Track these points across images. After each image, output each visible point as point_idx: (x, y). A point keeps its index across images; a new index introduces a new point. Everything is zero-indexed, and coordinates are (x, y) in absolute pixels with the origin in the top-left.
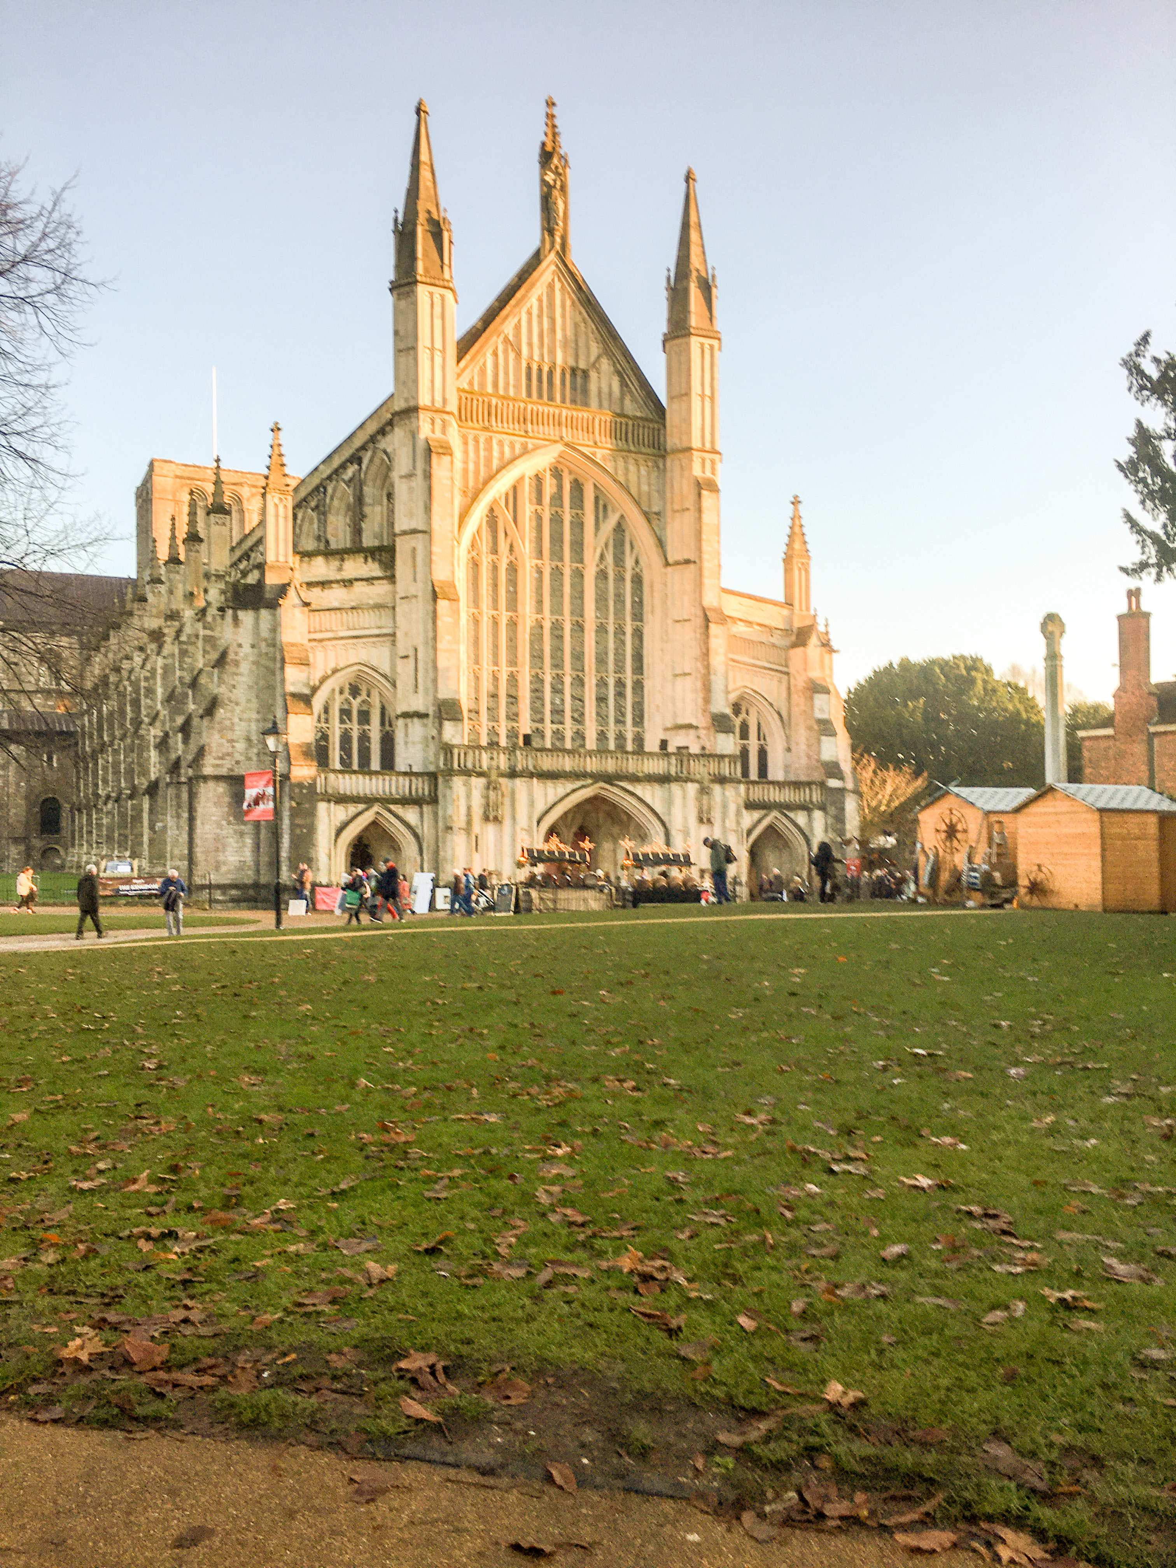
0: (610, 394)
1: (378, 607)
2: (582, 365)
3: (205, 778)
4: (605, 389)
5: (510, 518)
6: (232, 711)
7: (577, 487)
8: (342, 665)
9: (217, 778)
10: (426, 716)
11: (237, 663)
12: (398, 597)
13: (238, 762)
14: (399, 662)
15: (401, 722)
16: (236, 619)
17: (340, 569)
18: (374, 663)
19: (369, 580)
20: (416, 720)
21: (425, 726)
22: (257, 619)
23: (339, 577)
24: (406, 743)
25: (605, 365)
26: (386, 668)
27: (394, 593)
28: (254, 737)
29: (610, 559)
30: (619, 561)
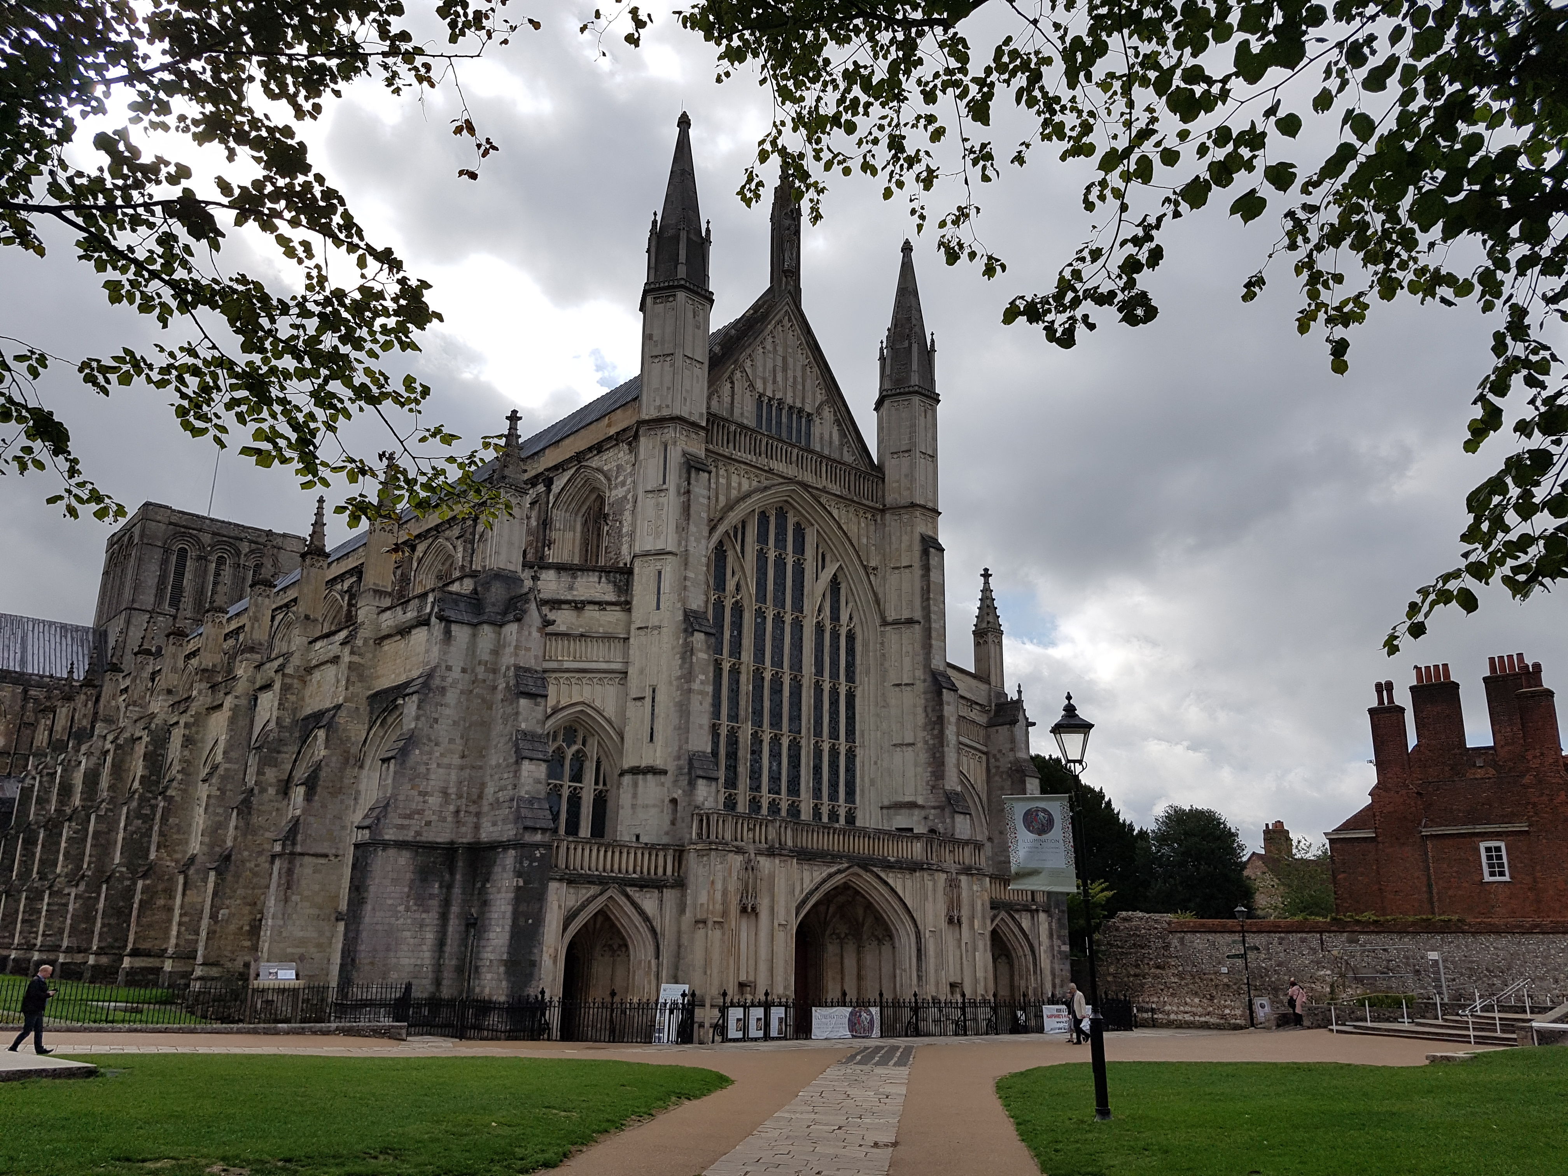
0: (831, 442)
1: (608, 638)
2: (808, 409)
3: (385, 845)
4: (826, 437)
5: (739, 554)
6: (430, 753)
7: (800, 532)
8: (563, 703)
9: (401, 845)
10: (664, 772)
11: (443, 690)
12: (633, 627)
13: (428, 823)
14: (630, 704)
15: (627, 779)
16: (448, 633)
17: (571, 588)
18: (598, 704)
19: (601, 605)
20: (650, 777)
21: (663, 784)
22: (474, 635)
23: (569, 598)
24: (634, 806)
25: (827, 414)
26: (610, 711)
27: (629, 623)
28: (452, 790)
29: (827, 612)
30: (835, 616)
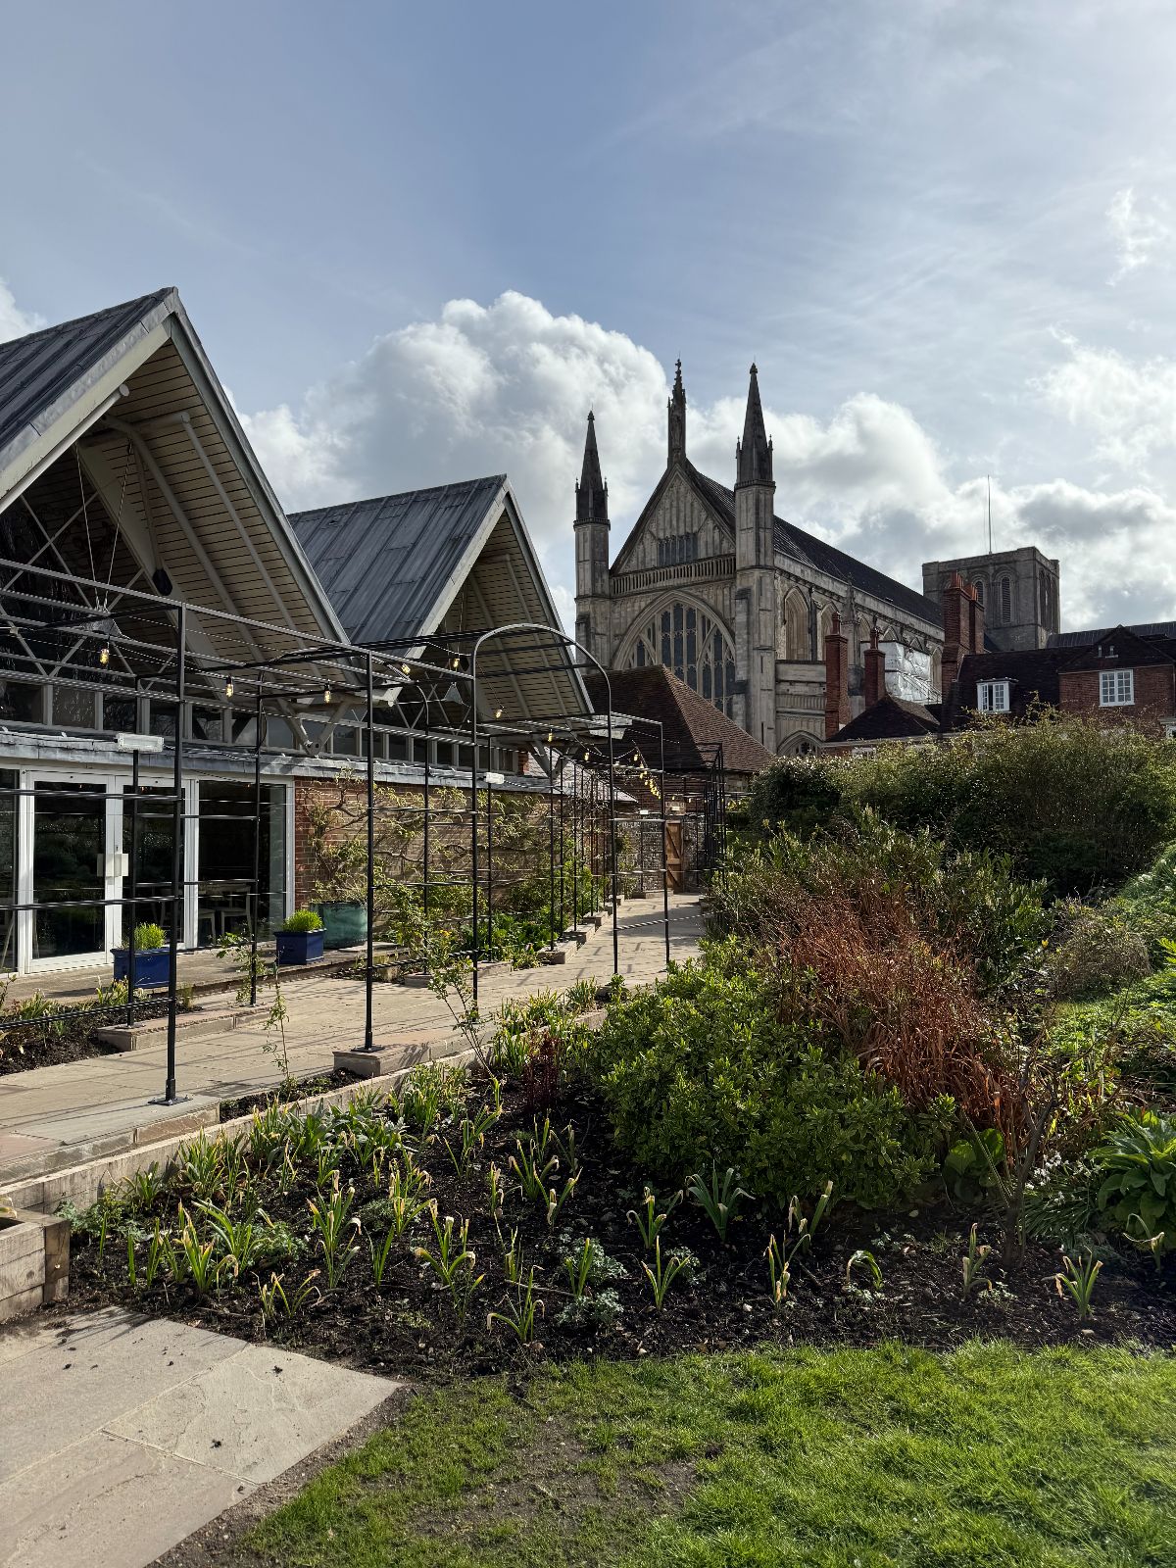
2: (695, 529)
5: (651, 644)
7: (691, 612)
25: (710, 525)
29: (711, 656)
30: (718, 657)
